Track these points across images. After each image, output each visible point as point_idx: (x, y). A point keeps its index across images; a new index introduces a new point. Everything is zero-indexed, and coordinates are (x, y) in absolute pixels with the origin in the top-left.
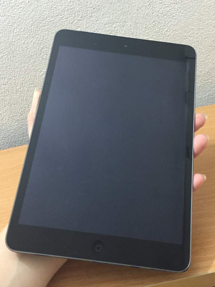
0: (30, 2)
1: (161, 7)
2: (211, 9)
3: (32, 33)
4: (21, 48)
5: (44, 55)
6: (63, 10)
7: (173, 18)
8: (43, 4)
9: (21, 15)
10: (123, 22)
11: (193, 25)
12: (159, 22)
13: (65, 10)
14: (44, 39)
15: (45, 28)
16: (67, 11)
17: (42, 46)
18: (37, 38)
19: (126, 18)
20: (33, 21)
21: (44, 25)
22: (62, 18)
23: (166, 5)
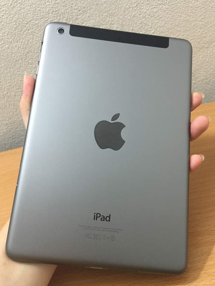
0: (13, 5)
1: (149, 8)
2: (198, 10)
3: (16, 37)
4: (6, 53)
5: (29, 60)
6: (47, 12)
7: (160, 20)
8: (26, 6)
9: (4, 18)
10: (109, 24)
11: (180, 26)
12: (146, 24)
13: (50, 13)
14: (29, 43)
15: (29, 32)
16: (52, 14)
17: (27, 51)
18: (22, 42)
19: (113, 20)
20: (17, 25)
21: (28, 28)
22: (46, 21)
23: (154, 6)
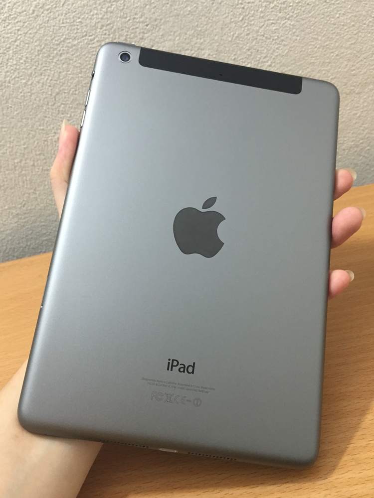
0: (36, 12)
1: (263, 24)
2: (346, 29)
3: (39, 66)
4: (21, 93)
5: (60, 106)
6: (93, 26)
7: (281, 44)
8: (59, 15)
9: (21, 35)
10: (196, 49)
11: (314, 56)
12: (258, 50)
13: (98, 27)
14: (61, 78)
15: (62, 58)
16: (101, 29)
17: (57, 90)
18: (49, 76)
19: (202, 43)
20: (41, 46)
21: (61, 52)
22: (91, 40)
23: (271, 21)
